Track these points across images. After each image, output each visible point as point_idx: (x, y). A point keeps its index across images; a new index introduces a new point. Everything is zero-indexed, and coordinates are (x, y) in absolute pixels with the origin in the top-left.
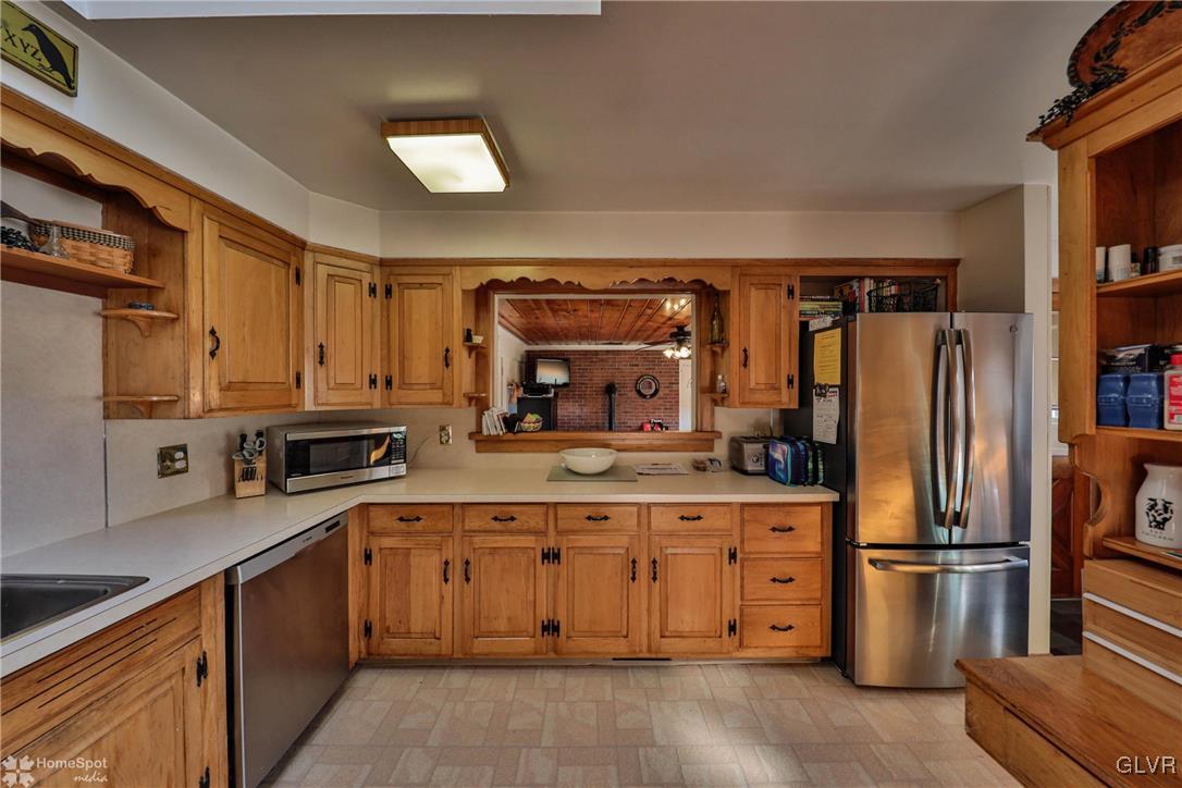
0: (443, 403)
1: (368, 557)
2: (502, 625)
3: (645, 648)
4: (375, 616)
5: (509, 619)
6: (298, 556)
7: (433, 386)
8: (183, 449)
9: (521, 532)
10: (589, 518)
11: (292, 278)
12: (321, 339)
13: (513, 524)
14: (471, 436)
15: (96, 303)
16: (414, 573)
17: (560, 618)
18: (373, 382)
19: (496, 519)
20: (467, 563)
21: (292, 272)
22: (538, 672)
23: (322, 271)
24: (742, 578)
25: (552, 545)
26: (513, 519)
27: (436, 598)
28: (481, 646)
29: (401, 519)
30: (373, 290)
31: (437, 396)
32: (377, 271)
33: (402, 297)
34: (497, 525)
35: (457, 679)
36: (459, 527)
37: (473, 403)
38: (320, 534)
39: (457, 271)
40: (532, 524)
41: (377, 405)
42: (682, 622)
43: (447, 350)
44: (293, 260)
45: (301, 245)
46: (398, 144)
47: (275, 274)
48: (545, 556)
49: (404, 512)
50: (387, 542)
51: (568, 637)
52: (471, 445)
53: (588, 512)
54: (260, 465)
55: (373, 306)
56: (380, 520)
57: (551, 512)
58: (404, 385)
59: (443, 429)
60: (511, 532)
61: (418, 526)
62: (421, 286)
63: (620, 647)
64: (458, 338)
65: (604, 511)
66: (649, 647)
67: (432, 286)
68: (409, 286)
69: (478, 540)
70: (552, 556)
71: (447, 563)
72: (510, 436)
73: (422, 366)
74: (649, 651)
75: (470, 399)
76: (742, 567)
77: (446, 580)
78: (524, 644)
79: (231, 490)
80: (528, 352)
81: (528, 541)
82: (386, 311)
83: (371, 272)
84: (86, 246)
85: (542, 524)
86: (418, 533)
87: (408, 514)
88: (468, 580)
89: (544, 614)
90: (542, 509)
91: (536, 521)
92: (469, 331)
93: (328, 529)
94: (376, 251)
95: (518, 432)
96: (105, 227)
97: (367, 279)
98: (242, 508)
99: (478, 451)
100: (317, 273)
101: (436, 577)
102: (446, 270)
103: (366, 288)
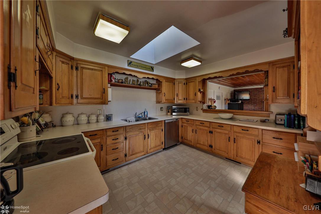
0: (195, 103)
1: (182, 126)
2: (202, 143)
3: (232, 158)
4: (183, 136)
5: (203, 142)
6: (172, 122)
7: (193, 99)
8: (162, 108)
9: (205, 126)
10: (219, 126)
11: (173, 84)
12: (177, 93)
13: (204, 125)
14: (202, 109)
15: (155, 91)
16: (188, 130)
17: (212, 145)
18: (184, 99)
19: (201, 123)
20: (196, 130)
21: (173, 83)
22: (209, 154)
23: (177, 82)
24: (262, 149)
25: (211, 130)
26: (204, 124)
27: (191, 135)
28: (198, 145)
29: (186, 121)
30: (184, 84)
31: (194, 101)
32: (185, 80)
33: (188, 84)
34: (201, 124)
35: (194, 150)
36: (195, 124)
37: (202, 102)
38: (175, 120)
39: (197, 78)
40: (207, 125)
41: (185, 103)
42: (242, 155)
43: (195, 93)
44: (174, 82)
45: (174, 79)
46: (183, 64)
47: (171, 84)
48: (210, 132)
49: (187, 120)
50: (185, 124)
51: (214, 149)
52: (202, 111)
53: (218, 125)
54: (170, 111)
55: (184, 86)
56: (184, 121)
57: (211, 124)
58: (189, 99)
59: (197, 107)
60: (203, 126)
61: (189, 122)
62: (191, 82)
63: (226, 155)
64: (197, 90)
65: (222, 125)
66: (233, 157)
67: (193, 82)
68: (189, 82)
69: (198, 126)
70: (211, 132)
71: (193, 130)
72: (209, 110)
73: (192, 96)
74: (233, 159)
75: (201, 102)
76: (262, 146)
77: (193, 132)
78: (206, 148)
79: (167, 114)
80: (234, 90)
81: (207, 128)
82: (186, 87)
83: (184, 81)
84: (155, 85)
85: (209, 126)
86: (188, 124)
87: (188, 120)
88: (196, 133)
89: (209, 143)
90: (209, 123)
91: (208, 125)
92: (200, 89)
93: (176, 120)
94: (185, 78)
95: (211, 109)
96: (156, 83)
97: (183, 82)
98: (168, 116)
99: (203, 112)
100: (176, 83)
101: (191, 132)
102: (195, 78)
103: (183, 83)
